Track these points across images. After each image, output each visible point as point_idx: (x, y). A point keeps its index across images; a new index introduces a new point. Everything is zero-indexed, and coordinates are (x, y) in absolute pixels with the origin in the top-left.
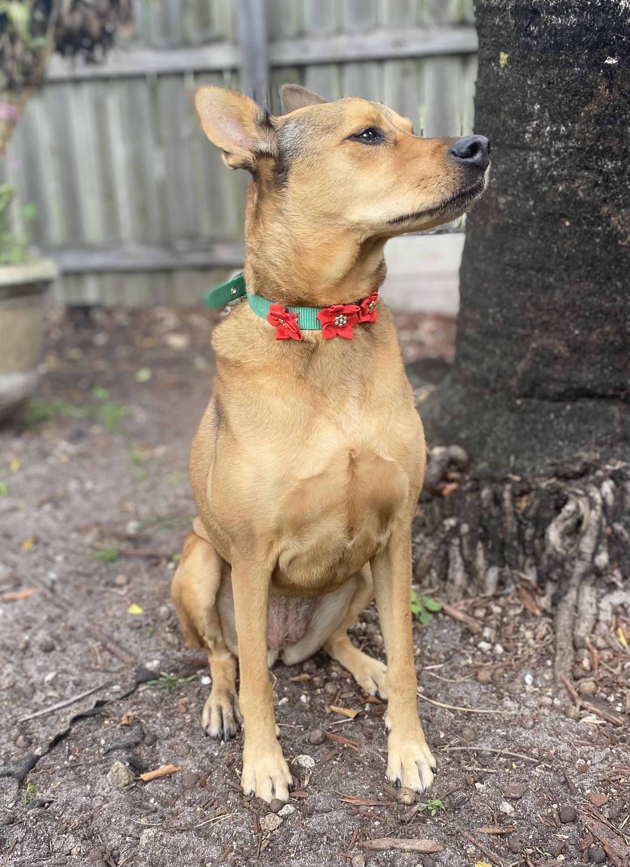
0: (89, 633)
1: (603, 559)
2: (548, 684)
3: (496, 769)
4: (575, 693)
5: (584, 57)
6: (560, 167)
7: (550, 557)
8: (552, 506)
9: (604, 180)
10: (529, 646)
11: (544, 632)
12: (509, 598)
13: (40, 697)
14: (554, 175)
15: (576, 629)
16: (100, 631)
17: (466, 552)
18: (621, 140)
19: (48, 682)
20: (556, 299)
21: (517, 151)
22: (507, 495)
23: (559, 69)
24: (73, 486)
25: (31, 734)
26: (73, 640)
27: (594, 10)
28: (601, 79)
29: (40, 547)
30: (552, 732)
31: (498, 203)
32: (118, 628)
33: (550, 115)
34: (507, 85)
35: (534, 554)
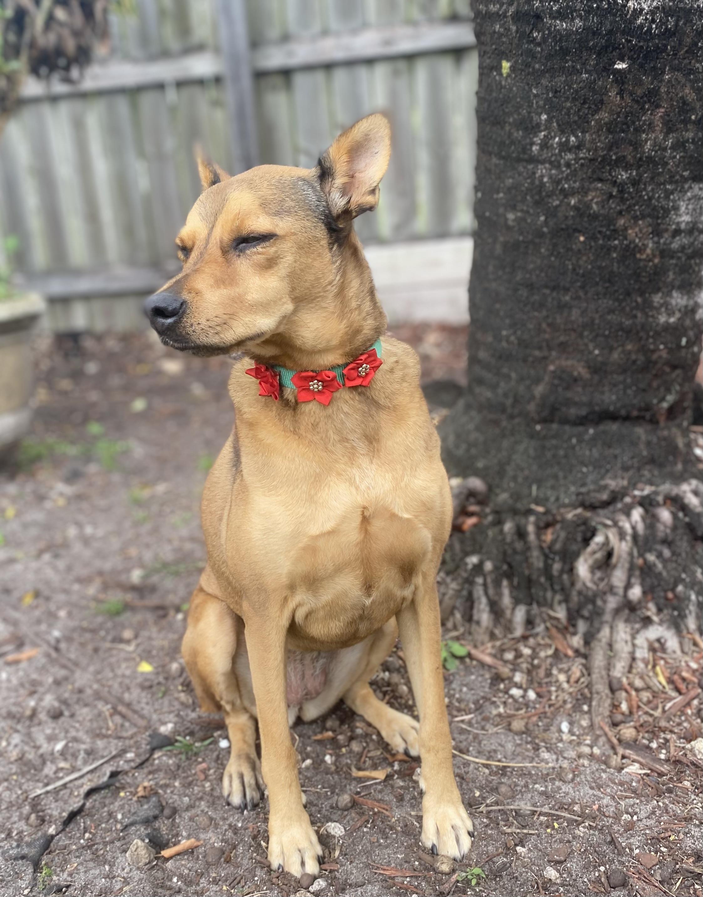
0: (98, 696)
1: (636, 592)
2: (586, 731)
3: (537, 829)
4: (615, 741)
5: (592, 63)
6: (571, 179)
7: (580, 593)
8: (579, 538)
9: (618, 191)
10: (563, 690)
11: (578, 674)
12: (539, 639)
13: (51, 769)
14: (565, 189)
15: (612, 669)
16: (109, 692)
17: (491, 591)
18: (636, 149)
19: (58, 751)
20: (573, 318)
21: (525, 164)
22: (531, 528)
23: (566, 77)
24: (72, 532)
25: (43, 811)
26: (81, 703)
27: (602, 13)
28: (612, 85)
29: (41, 601)
30: (594, 784)
31: (506, 220)
32: (128, 689)
33: (559, 125)
34: (511, 95)
35: (563, 589)
